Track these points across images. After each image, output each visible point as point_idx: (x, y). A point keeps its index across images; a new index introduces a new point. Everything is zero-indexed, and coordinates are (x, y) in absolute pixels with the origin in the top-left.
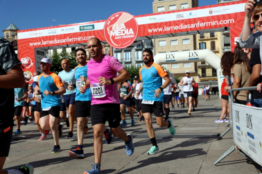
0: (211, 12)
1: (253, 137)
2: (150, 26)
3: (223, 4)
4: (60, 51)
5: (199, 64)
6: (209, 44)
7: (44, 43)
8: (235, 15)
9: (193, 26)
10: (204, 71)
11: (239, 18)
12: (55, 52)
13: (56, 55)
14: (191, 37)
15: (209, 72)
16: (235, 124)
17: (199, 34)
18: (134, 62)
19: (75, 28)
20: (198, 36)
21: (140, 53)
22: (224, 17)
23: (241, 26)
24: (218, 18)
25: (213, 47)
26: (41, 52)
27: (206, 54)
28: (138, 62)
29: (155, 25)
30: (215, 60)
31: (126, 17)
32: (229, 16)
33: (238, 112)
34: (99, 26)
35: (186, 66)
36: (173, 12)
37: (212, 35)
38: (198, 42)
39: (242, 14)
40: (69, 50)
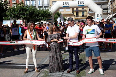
10: (77, 14)
15: (80, 14)
21: (41, 1)
28: (40, 7)
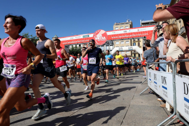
0: (138, 30)
1: (156, 83)
2: (113, 35)
3: (143, 27)
4: (74, 46)
5: (133, 52)
6: (137, 43)
7: (68, 43)
8: (149, 32)
9: (131, 36)
10: (135, 55)
11: (150, 33)
12: (72, 46)
13: (73, 48)
14: (130, 41)
15: (137, 55)
16: (149, 78)
17: (133, 39)
18: (105, 51)
19: (81, 37)
20: (132, 40)
21: (108, 47)
22: (144, 32)
23: (151, 36)
24: (141, 33)
25: (139, 45)
26: (67, 47)
27: (136, 48)
29: (115, 35)
30: (140, 51)
31: (102, 32)
32: (146, 32)
33: (150, 73)
34: (91, 36)
35: (127, 52)
36: (123, 30)
37: (138, 40)
38: (132, 43)
39: (152, 31)
40: (78, 46)
